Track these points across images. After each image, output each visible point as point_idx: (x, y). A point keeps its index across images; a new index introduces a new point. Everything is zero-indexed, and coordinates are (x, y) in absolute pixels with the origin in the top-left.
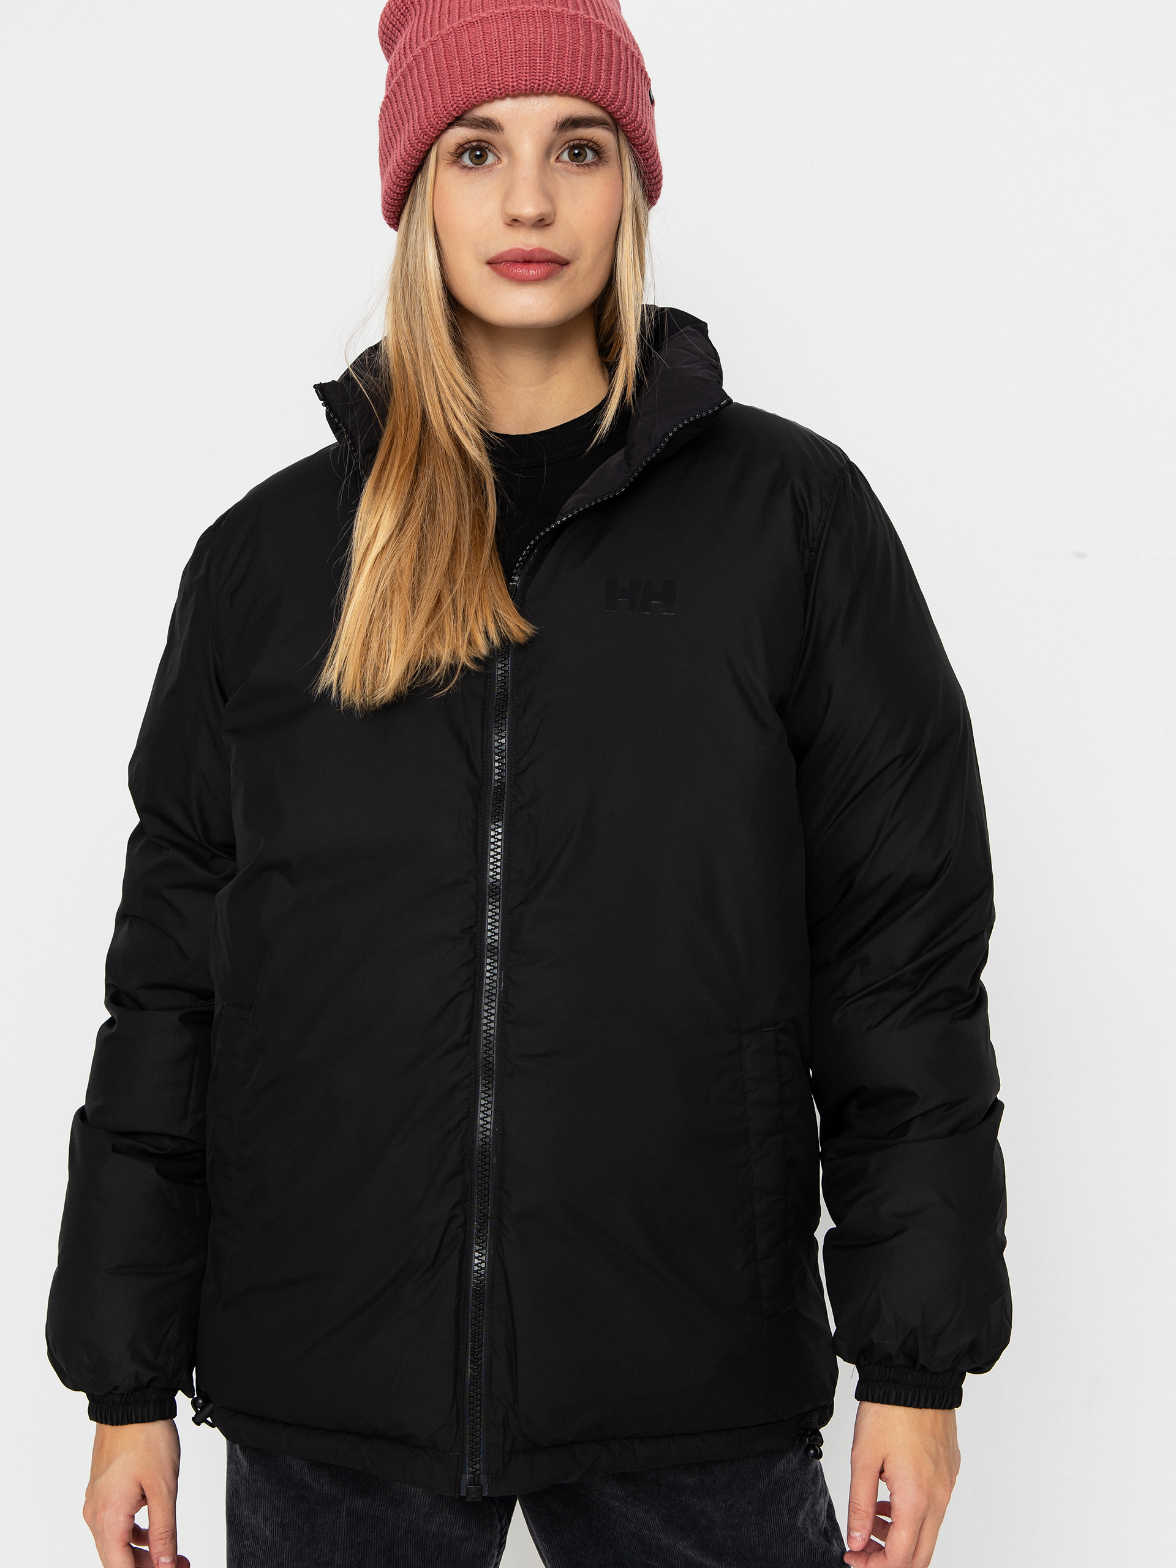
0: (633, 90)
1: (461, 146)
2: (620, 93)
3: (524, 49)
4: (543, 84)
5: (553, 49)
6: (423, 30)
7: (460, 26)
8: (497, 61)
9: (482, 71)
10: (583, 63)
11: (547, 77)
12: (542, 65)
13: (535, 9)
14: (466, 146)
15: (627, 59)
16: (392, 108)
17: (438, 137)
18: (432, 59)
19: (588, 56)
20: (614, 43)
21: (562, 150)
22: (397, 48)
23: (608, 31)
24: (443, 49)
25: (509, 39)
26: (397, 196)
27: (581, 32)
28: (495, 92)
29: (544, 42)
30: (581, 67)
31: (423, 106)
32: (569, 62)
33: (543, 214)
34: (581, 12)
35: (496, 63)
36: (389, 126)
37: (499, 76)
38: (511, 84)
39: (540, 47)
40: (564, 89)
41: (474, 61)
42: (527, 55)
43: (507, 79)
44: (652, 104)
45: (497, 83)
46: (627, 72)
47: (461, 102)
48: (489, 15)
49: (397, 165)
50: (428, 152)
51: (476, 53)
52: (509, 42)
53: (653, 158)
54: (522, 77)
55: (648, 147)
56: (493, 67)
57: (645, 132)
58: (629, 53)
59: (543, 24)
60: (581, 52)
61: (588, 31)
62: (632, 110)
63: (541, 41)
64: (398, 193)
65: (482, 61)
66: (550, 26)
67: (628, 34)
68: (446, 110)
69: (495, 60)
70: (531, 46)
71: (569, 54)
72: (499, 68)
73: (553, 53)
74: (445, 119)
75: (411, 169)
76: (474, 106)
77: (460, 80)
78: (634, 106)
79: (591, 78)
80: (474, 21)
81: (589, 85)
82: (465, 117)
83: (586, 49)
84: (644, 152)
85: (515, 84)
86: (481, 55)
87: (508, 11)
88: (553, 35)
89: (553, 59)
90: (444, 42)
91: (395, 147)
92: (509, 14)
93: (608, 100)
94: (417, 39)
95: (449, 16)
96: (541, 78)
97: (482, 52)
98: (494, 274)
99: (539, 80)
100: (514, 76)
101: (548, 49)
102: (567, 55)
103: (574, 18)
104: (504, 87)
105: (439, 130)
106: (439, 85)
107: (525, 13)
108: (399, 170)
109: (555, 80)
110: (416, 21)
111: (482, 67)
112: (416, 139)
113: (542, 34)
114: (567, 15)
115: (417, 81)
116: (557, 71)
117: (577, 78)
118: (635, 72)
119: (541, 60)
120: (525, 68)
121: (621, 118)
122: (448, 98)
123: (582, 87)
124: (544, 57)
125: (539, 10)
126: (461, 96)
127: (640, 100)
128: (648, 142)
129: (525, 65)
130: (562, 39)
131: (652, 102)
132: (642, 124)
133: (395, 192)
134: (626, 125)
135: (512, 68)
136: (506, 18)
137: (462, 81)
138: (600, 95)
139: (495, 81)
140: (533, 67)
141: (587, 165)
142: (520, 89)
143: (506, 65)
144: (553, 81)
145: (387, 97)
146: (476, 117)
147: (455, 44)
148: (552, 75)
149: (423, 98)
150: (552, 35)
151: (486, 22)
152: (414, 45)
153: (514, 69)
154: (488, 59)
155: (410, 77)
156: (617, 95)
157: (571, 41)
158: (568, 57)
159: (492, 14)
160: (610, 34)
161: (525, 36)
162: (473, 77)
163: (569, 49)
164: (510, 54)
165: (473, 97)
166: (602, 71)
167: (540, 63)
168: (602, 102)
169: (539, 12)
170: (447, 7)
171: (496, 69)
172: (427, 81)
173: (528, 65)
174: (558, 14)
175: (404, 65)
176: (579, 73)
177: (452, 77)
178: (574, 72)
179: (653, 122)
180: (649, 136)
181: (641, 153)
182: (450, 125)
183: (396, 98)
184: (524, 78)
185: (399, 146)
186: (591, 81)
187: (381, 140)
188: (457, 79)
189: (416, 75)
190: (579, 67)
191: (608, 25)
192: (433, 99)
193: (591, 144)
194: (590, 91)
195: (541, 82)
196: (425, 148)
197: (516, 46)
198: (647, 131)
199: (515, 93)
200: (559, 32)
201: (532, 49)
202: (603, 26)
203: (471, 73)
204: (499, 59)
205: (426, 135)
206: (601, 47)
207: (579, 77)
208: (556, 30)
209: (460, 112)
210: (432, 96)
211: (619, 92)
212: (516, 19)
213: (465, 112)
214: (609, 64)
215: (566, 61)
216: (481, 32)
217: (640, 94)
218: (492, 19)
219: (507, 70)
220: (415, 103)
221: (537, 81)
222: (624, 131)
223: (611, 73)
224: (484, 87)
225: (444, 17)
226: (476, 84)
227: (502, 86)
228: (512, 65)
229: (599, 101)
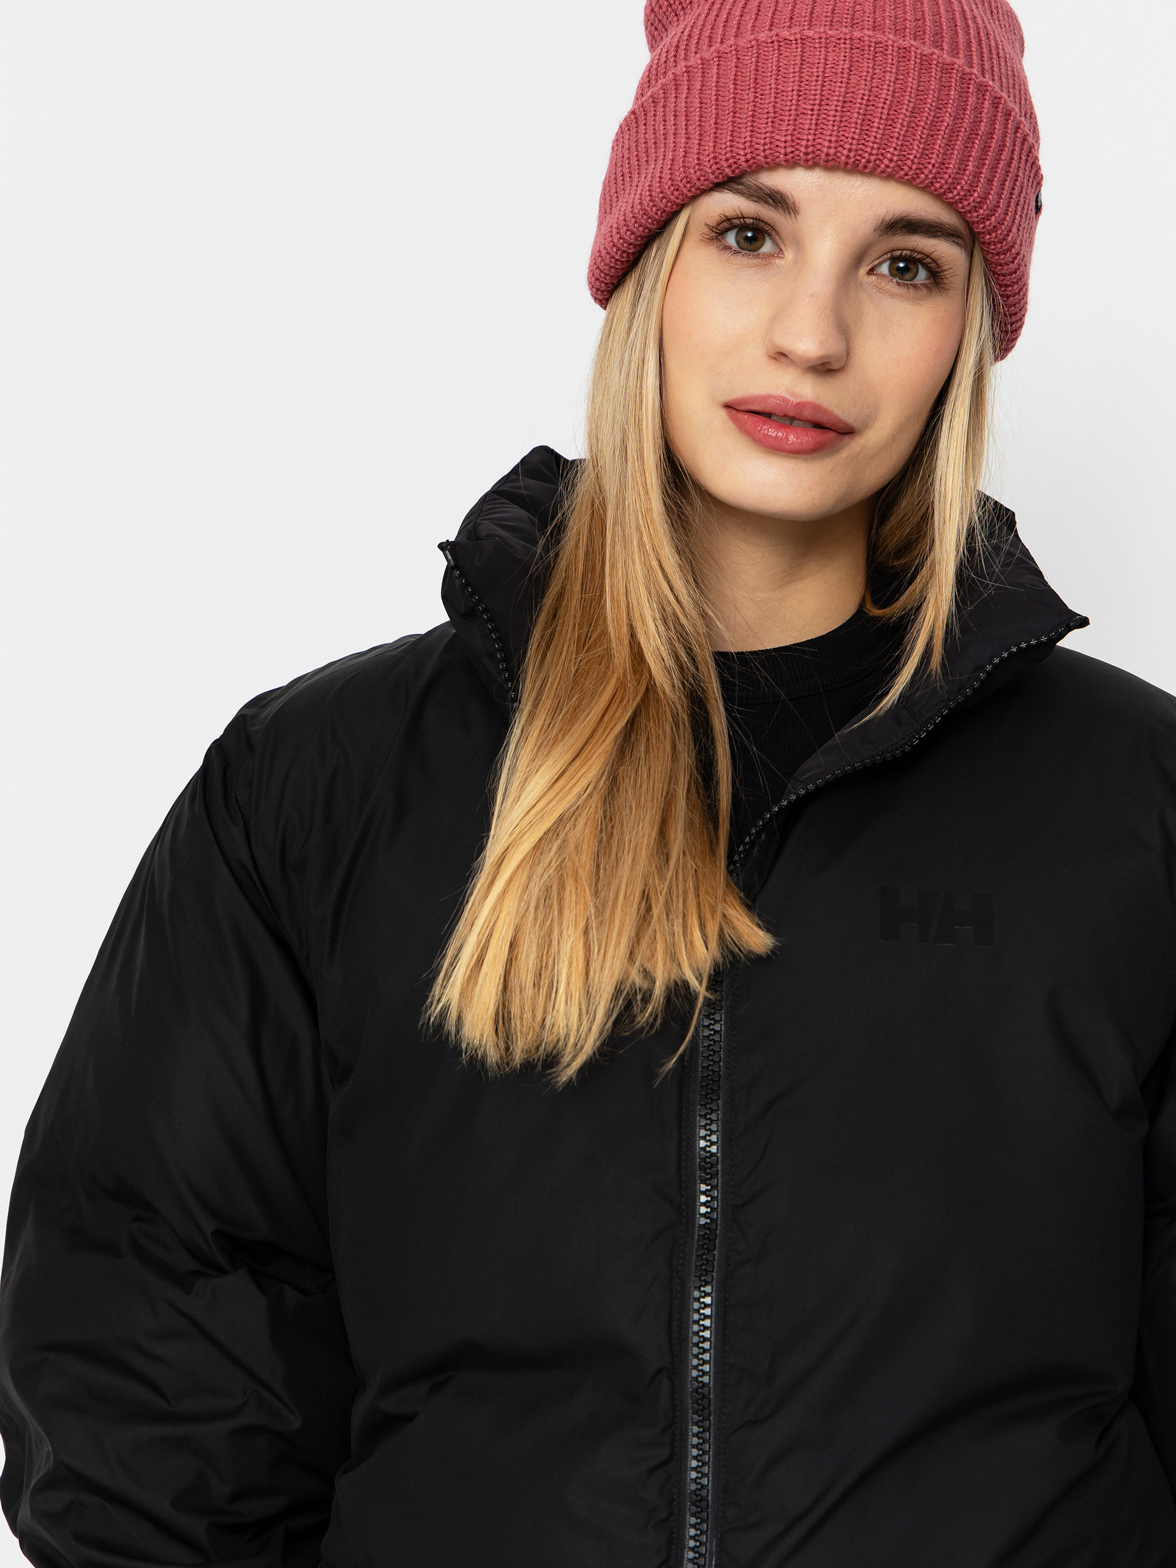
0: (1012, 194)
1: (728, 219)
2: (991, 197)
3: (859, 101)
4: (875, 160)
5: (904, 111)
6: (712, 29)
7: (769, 41)
8: (812, 110)
9: (786, 118)
10: (944, 141)
11: (884, 151)
12: (881, 131)
13: (890, 43)
14: (736, 222)
15: (1014, 145)
16: (637, 132)
17: (694, 198)
18: (714, 79)
19: (954, 132)
20: (1000, 118)
21: (880, 260)
22: (667, 40)
23: (996, 98)
24: (734, 69)
25: (839, 80)
26: (616, 264)
27: (952, 93)
28: (798, 156)
29: (893, 96)
30: (940, 146)
31: (682, 146)
32: (924, 136)
33: (828, 357)
34: (960, 61)
35: (810, 112)
36: (626, 156)
37: (809, 134)
38: (825, 150)
39: (884, 103)
40: (906, 174)
41: (778, 100)
42: (862, 111)
43: (820, 141)
44: (1036, 213)
45: (804, 143)
46: (1009, 165)
47: (743, 159)
48: (816, 36)
49: (625, 220)
50: (674, 215)
51: (784, 89)
52: (838, 84)
53: (1017, 297)
54: (846, 143)
55: (1015, 280)
56: (804, 117)
57: (1016, 258)
58: (1019, 135)
59: (897, 69)
60: (945, 124)
61: (963, 93)
62: (1003, 224)
63: (887, 95)
64: (617, 260)
65: (789, 103)
66: (908, 73)
67: (1026, 99)
68: (717, 163)
69: (810, 107)
70: (871, 98)
71: (926, 123)
72: (814, 122)
73: (902, 116)
74: (712, 176)
75: (643, 231)
76: (759, 169)
77: (749, 124)
78: (1008, 218)
79: (951, 166)
80: (792, 38)
81: (946, 176)
82: (744, 180)
83: (954, 120)
84: (1007, 286)
85: (832, 151)
86: (790, 94)
87: (848, 37)
88: (909, 89)
89: (899, 126)
90: (738, 59)
91: (627, 191)
92: (848, 42)
93: (969, 204)
94: (699, 39)
95: (756, 20)
96: (874, 152)
97: (793, 90)
98: (731, 425)
99: (871, 154)
100: (833, 139)
101: (896, 108)
102: (923, 124)
103: (947, 69)
104: (813, 152)
105: (699, 188)
106: (716, 123)
107: (873, 44)
108: (625, 228)
109: (895, 158)
110: (705, 11)
111: (787, 113)
112: (662, 192)
113: (892, 84)
114: (938, 62)
115: (683, 105)
116: (902, 145)
117: (929, 163)
118: (1022, 165)
119: (880, 123)
120: (853, 130)
121: (983, 233)
122: (724, 146)
123: (935, 178)
124: (887, 119)
125: (896, 45)
126: (745, 149)
127: (1019, 209)
128: (1015, 272)
129: (854, 125)
130: (921, 98)
131: (1038, 209)
132: (1013, 246)
133: (613, 257)
134: (989, 244)
135: (834, 126)
136: (842, 46)
137: (752, 126)
138: (958, 195)
139: (803, 140)
140: (864, 131)
141: (915, 286)
142: (838, 160)
143: (825, 119)
144: (891, 160)
145: (633, 112)
146: (761, 185)
147: (753, 67)
148: (891, 150)
149: (686, 133)
150: (907, 87)
151: (811, 45)
152: (693, 48)
153: (835, 128)
154: (800, 103)
155: (674, 95)
156: (986, 198)
157: (934, 104)
158: (924, 128)
159: (822, 35)
160: (996, 101)
161: (865, 80)
162: (770, 124)
163: (927, 115)
164: (835, 103)
165: (762, 154)
166: (971, 159)
167: (878, 128)
168: (960, 205)
169: (896, 49)
170: (756, 4)
171: (808, 121)
172: (698, 110)
173: (859, 126)
174: (924, 58)
175: (670, 75)
176: (934, 156)
177: (738, 115)
178: (927, 152)
179: (1031, 243)
180: (1019, 265)
181: (1001, 286)
182: (718, 186)
183: (646, 119)
184: (847, 146)
185: (633, 192)
186: (949, 171)
187: (609, 172)
188: (745, 121)
189: (684, 96)
190: (937, 147)
191: (997, 89)
192: (700, 140)
193: (928, 260)
194: (945, 187)
195: (873, 158)
196: (672, 208)
197: (847, 93)
198: (1019, 257)
199: (831, 164)
200: (919, 86)
201: (871, 103)
202: (989, 88)
203: (768, 118)
204: (816, 107)
205: (677, 190)
206: (977, 121)
207: (933, 161)
208: (915, 82)
209: (737, 171)
210: (701, 135)
211: (989, 194)
212: (858, 51)
213: (744, 174)
214: (985, 150)
215: (919, 133)
216: (798, 58)
217: (1022, 200)
218: (820, 43)
219: (824, 127)
220: (672, 137)
221: (866, 155)
222: (982, 250)
223: (984, 164)
224: (783, 145)
225: (748, 18)
226: (772, 137)
227: (810, 149)
228: (835, 121)
229: (956, 203)
